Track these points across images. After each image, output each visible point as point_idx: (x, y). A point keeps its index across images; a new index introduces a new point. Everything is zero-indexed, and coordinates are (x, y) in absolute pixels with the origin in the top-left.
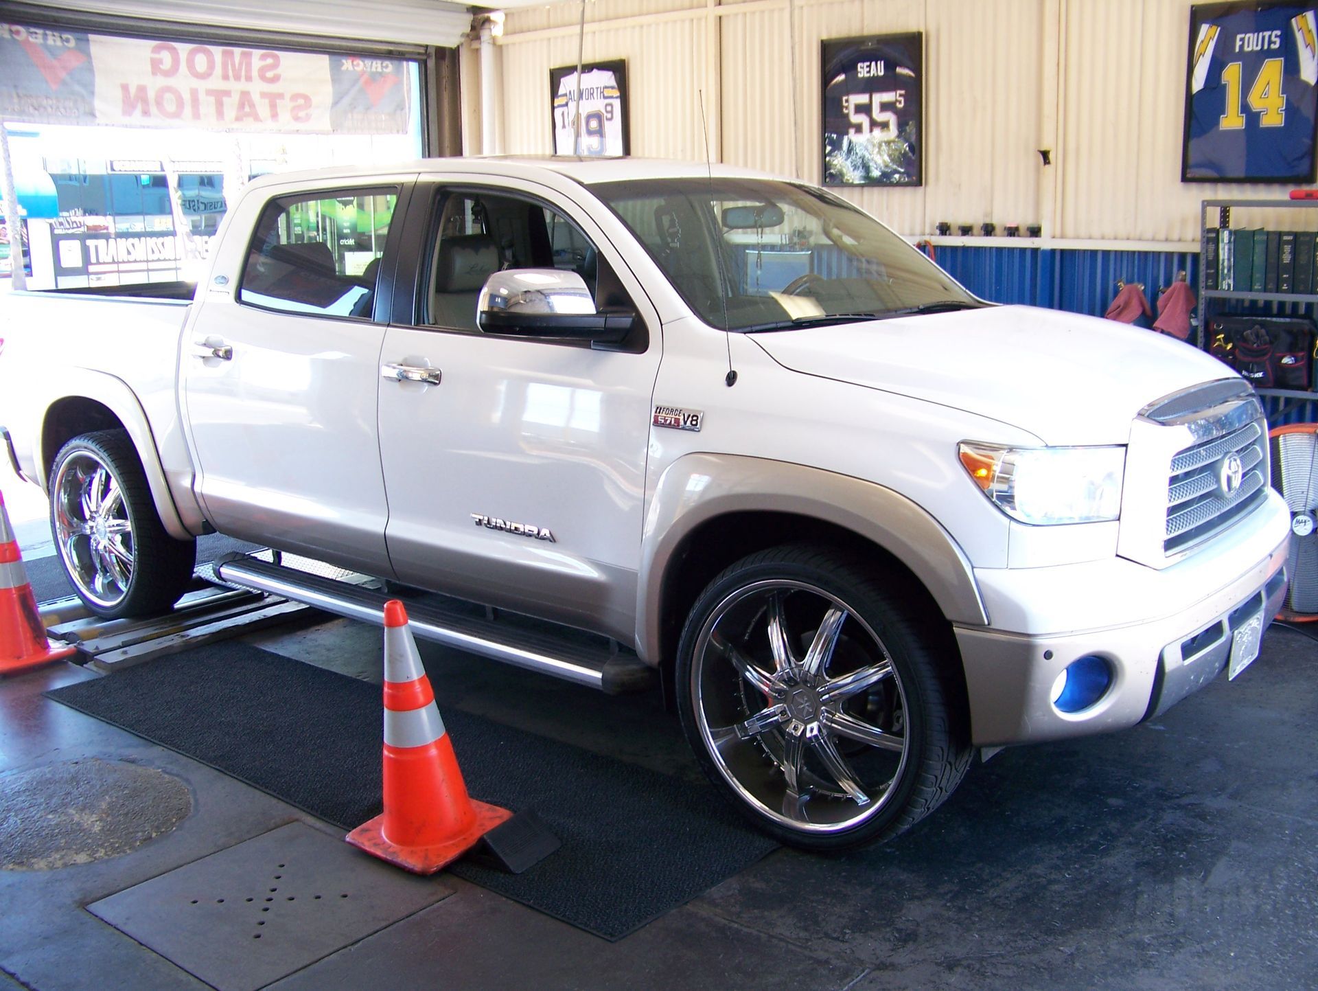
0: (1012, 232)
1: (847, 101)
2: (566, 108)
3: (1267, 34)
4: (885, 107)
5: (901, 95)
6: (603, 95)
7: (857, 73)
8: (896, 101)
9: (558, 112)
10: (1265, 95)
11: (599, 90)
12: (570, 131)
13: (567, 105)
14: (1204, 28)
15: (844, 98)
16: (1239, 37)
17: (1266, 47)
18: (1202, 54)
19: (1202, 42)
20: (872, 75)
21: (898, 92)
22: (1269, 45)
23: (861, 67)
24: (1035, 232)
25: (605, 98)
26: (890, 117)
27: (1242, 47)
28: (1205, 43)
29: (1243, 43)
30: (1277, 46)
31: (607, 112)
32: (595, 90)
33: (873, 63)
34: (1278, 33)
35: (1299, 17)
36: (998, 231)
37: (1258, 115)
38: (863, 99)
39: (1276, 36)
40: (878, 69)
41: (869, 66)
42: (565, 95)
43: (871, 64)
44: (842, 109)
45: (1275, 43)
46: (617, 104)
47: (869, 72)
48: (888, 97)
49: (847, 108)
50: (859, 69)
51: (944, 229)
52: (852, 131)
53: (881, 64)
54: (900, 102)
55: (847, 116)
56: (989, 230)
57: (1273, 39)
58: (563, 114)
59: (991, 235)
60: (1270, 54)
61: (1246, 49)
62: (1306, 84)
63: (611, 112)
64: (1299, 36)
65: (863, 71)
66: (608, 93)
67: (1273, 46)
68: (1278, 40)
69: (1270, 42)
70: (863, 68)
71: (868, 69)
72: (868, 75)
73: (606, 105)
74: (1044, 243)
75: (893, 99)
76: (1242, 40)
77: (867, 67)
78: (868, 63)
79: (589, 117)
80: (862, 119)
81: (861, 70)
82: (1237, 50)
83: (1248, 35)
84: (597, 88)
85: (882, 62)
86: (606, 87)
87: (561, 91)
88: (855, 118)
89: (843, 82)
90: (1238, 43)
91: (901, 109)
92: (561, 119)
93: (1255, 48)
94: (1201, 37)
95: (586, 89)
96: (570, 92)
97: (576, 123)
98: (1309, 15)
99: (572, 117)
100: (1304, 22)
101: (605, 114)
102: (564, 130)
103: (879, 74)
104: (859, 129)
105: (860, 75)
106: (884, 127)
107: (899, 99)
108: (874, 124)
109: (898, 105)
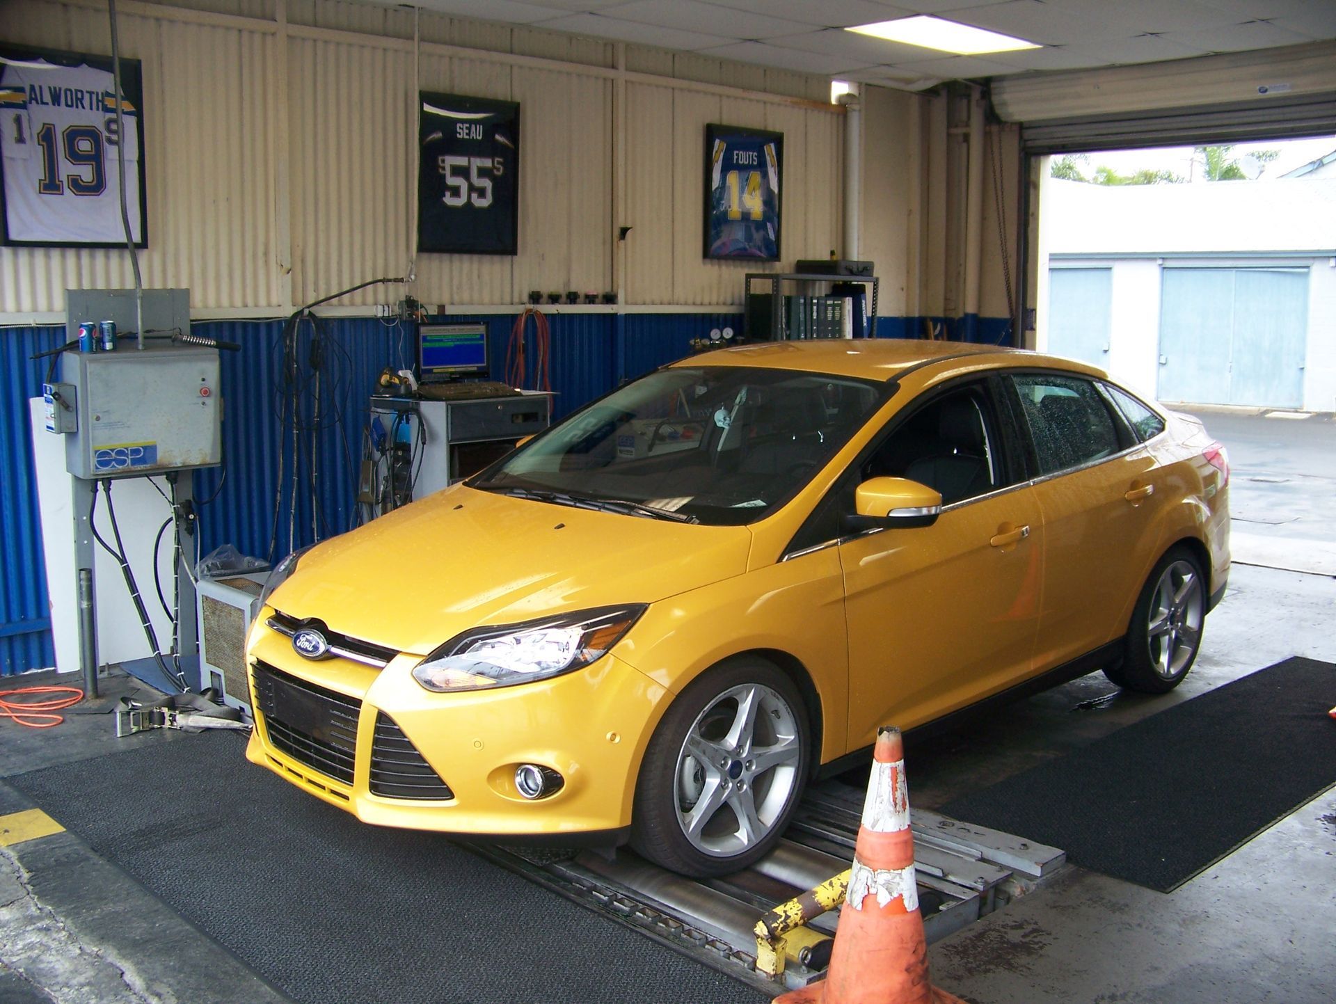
0: (591, 299)
1: (443, 161)
2: (23, 112)
3: (751, 153)
4: (482, 172)
5: (499, 163)
6: (104, 105)
7: (457, 132)
8: (494, 167)
10: (752, 196)
11: (94, 97)
12: (33, 150)
13: (24, 106)
14: (717, 142)
15: (440, 158)
16: (735, 152)
18: (717, 162)
19: (716, 152)
20: (471, 138)
21: (496, 159)
22: (752, 162)
23: (460, 128)
24: (610, 299)
25: (106, 110)
26: (487, 184)
27: (737, 159)
28: (719, 153)
29: (738, 156)
30: (757, 163)
31: (110, 131)
32: (87, 96)
33: (473, 127)
34: (758, 154)
35: (767, 146)
36: (582, 298)
37: (749, 209)
38: (462, 161)
39: (755, 156)
40: (477, 133)
41: (469, 129)
42: (21, 90)
43: (470, 126)
44: (438, 170)
46: (130, 123)
47: (468, 134)
48: (487, 163)
49: (444, 169)
50: (458, 130)
51: (535, 297)
52: (448, 194)
53: (480, 129)
54: (498, 170)
55: (445, 175)
56: (572, 298)
57: (754, 158)
58: (18, 120)
59: (575, 303)
60: (754, 167)
61: (740, 162)
62: (774, 192)
63: (118, 133)
64: (768, 158)
66: (110, 103)
67: (755, 162)
68: (756, 159)
69: (753, 160)
70: (463, 129)
71: (468, 131)
72: (468, 137)
73: (110, 122)
74: (620, 309)
75: (491, 165)
76: (737, 155)
77: (467, 128)
78: (468, 125)
79: (73, 135)
80: (459, 182)
81: (461, 131)
82: (735, 162)
83: (740, 152)
84: (91, 93)
85: (481, 127)
86: (108, 94)
87: (9, 81)
88: (451, 181)
89: (439, 140)
90: (735, 157)
91: (498, 176)
92: (14, 127)
93: (745, 163)
94: (716, 149)
95: (66, 90)
96: (32, 88)
97: (47, 136)
98: (772, 145)
99: (37, 128)
100: (770, 149)
101: (106, 134)
102: (22, 146)
103: (478, 138)
104: (456, 192)
105: (458, 135)
106: (482, 193)
107: (498, 166)
108: (472, 188)
109: (496, 172)
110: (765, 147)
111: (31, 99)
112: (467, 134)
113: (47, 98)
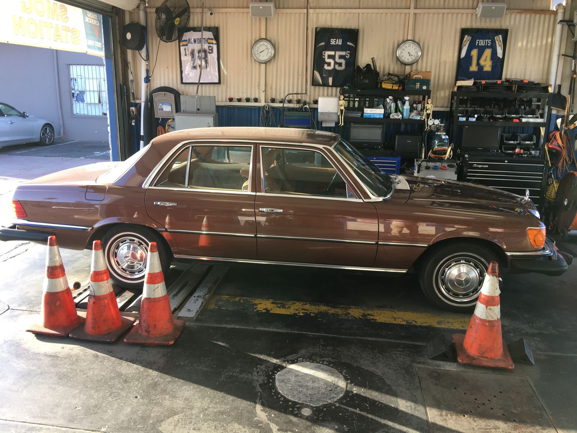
2: (186, 47)
3: (487, 40)
5: (348, 53)
6: (208, 42)
8: (346, 55)
9: (182, 48)
10: (485, 60)
11: (205, 40)
12: (189, 58)
13: (187, 45)
14: (466, 36)
16: (477, 40)
17: (486, 45)
18: (465, 45)
19: (465, 41)
21: (347, 52)
22: (487, 44)
26: (343, 61)
27: (478, 44)
28: (467, 41)
30: (490, 45)
31: (210, 50)
32: (203, 40)
34: (490, 40)
35: (497, 36)
37: (483, 67)
39: (490, 41)
40: (340, 42)
42: (186, 41)
45: (489, 44)
46: (215, 47)
48: (343, 53)
50: (331, 41)
53: (341, 40)
54: (348, 56)
55: (324, 58)
57: (489, 42)
58: (185, 49)
60: (487, 47)
61: (480, 45)
62: (499, 58)
63: (212, 50)
64: (497, 42)
65: (333, 42)
66: (210, 41)
67: (488, 45)
68: (490, 43)
69: (488, 43)
73: (210, 47)
75: (345, 54)
76: (479, 42)
79: (200, 51)
83: (480, 40)
86: (209, 39)
87: (184, 39)
90: (477, 43)
91: (347, 58)
92: (184, 51)
93: (483, 45)
94: (465, 39)
95: (198, 39)
96: (189, 39)
97: (192, 53)
98: (500, 36)
99: (190, 51)
100: (499, 39)
101: (208, 50)
102: (186, 56)
103: (340, 44)
104: (329, 64)
105: (331, 44)
106: (340, 65)
107: (347, 54)
108: (336, 63)
109: (346, 57)
110: (495, 37)
111: (189, 42)
112: (335, 43)
113: (193, 42)
